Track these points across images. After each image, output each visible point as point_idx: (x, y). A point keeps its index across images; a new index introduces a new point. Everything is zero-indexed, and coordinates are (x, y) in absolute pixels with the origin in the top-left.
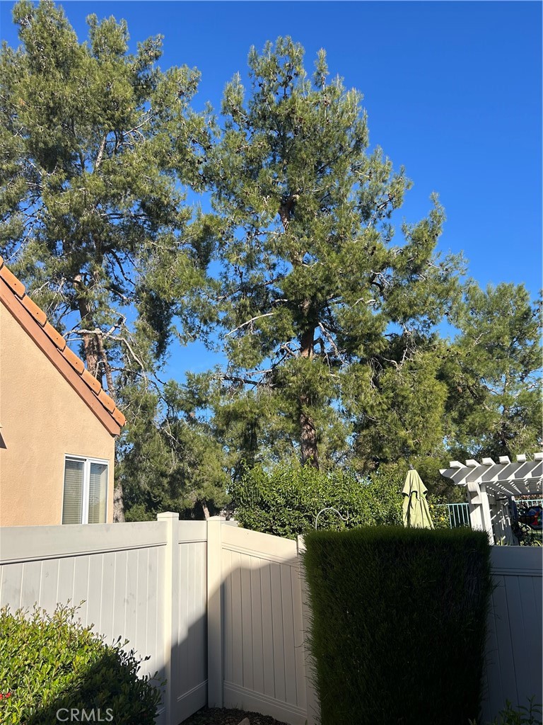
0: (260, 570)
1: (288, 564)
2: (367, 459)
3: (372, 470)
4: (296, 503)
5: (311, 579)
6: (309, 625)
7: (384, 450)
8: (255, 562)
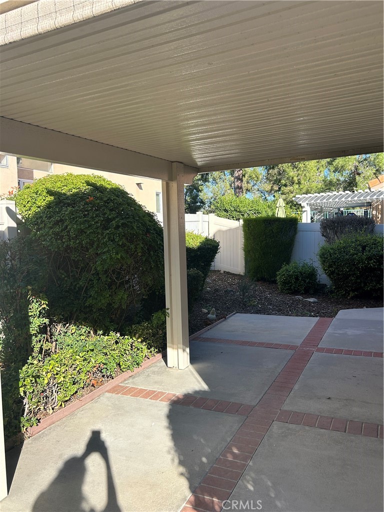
0: (227, 231)
1: (237, 229)
2: (274, 184)
3: (276, 191)
4: (238, 210)
5: (244, 231)
6: (243, 243)
7: (282, 182)
8: (224, 229)
